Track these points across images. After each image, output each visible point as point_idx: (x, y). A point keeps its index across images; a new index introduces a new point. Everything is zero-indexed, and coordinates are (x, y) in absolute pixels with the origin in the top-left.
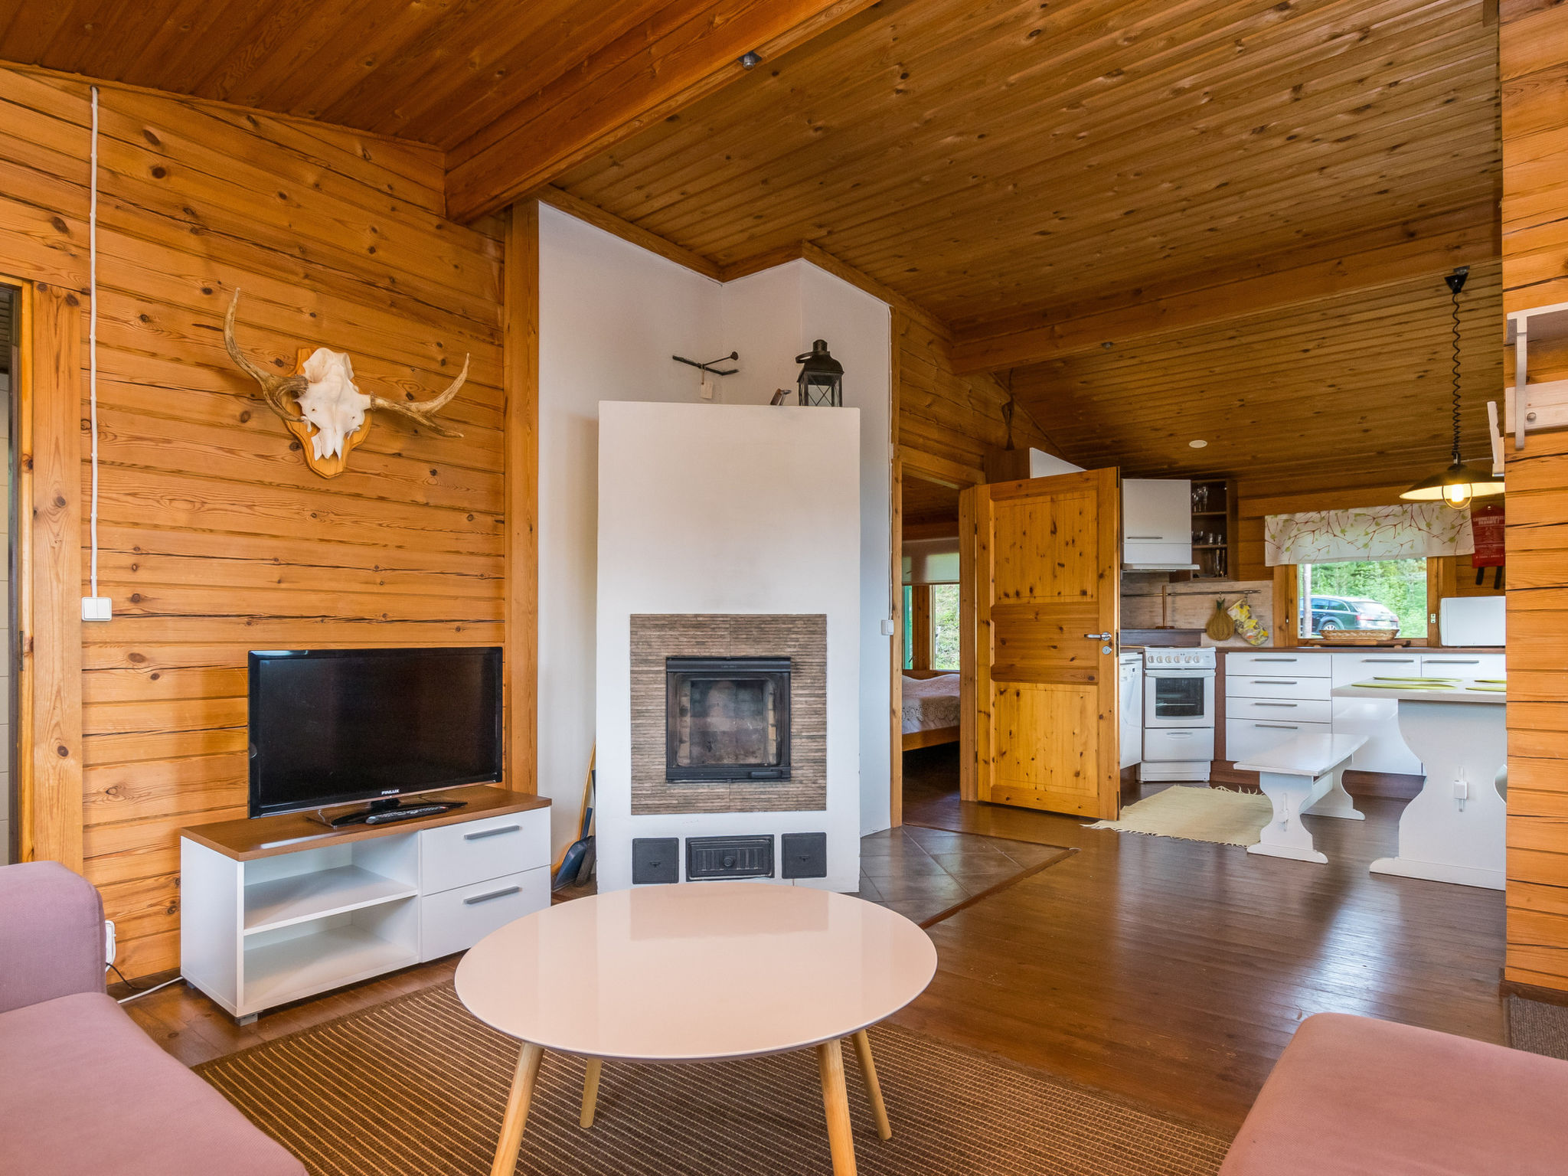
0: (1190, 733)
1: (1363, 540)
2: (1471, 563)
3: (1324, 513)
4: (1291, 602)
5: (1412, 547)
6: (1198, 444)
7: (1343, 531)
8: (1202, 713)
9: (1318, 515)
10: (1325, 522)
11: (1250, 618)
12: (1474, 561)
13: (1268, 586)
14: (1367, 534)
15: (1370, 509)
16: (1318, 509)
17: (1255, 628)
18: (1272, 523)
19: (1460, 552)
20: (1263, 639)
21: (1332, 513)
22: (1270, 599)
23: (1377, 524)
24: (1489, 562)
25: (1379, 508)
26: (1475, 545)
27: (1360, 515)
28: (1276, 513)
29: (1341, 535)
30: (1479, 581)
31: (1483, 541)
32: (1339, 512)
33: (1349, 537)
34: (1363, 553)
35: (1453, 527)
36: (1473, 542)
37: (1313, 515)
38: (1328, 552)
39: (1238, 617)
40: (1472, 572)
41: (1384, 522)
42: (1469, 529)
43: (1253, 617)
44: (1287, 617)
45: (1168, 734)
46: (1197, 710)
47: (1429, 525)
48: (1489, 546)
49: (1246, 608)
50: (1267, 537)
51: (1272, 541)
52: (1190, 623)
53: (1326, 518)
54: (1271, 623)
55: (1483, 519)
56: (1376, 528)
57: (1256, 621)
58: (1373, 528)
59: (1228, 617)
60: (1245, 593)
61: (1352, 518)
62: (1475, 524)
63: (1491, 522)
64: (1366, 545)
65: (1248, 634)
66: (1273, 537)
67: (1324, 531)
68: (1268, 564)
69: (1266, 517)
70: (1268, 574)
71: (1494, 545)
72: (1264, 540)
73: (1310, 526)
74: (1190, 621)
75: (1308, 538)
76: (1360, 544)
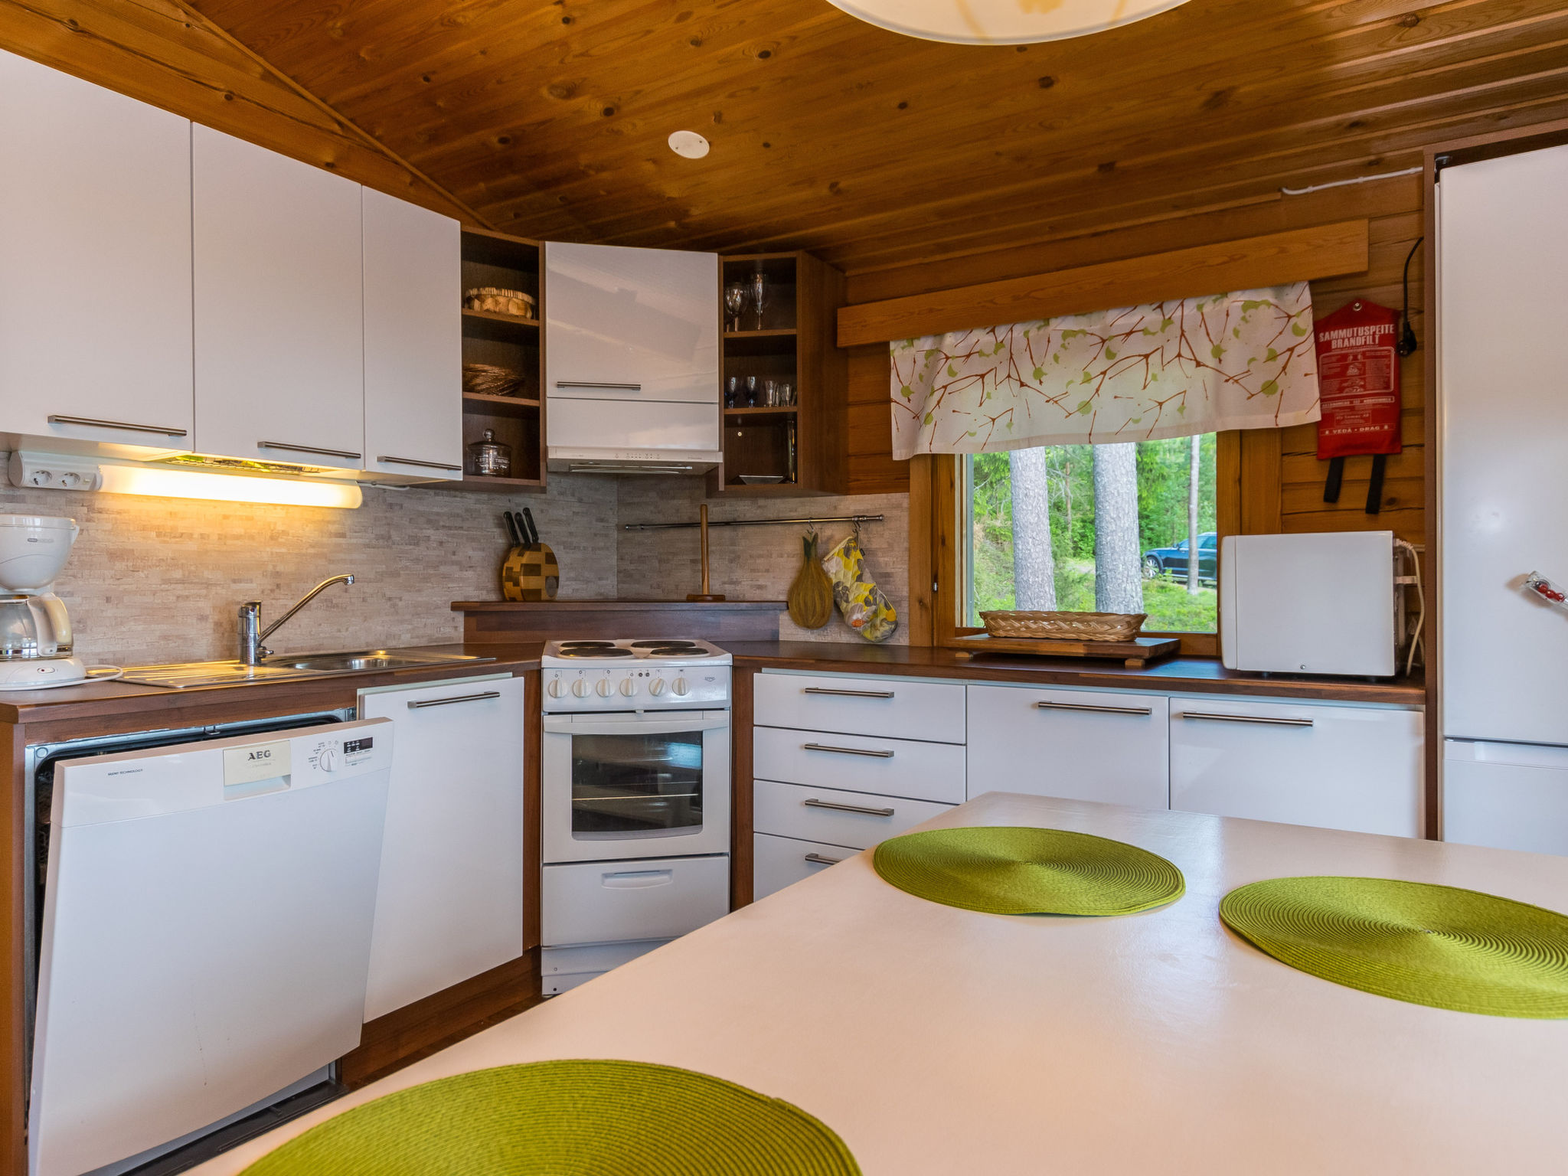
0: (668, 872)
1: (1081, 393)
2: (1313, 448)
3: (1002, 332)
4: (943, 542)
5: (1182, 408)
6: (688, 145)
7: (1038, 374)
8: (697, 822)
9: (990, 338)
10: (1004, 353)
11: (859, 578)
12: (1321, 441)
13: (898, 506)
14: (1088, 379)
15: (1095, 316)
16: (989, 320)
17: (867, 602)
18: (905, 358)
19: (1287, 420)
20: (887, 627)
21: (1019, 330)
22: (905, 535)
23: (1110, 355)
24: (1356, 445)
25: (1112, 315)
26: (1322, 400)
27: (1074, 333)
28: (911, 337)
29: (1035, 384)
30: (1332, 494)
31: (1341, 390)
32: (1033, 328)
33: (1052, 386)
34: (1079, 424)
35: (1273, 356)
36: (1316, 393)
37: (981, 338)
38: (1010, 424)
39: (841, 577)
40: (1311, 470)
41: (1125, 349)
42: (1307, 361)
43: (867, 575)
44: (935, 579)
45: (606, 876)
46: (688, 814)
47: (1218, 353)
48: (1357, 402)
49: (856, 555)
50: (895, 392)
51: (904, 401)
52: (760, 587)
53: (1007, 343)
54: (905, 592)
55: (1343, 333)
56: (1107, 363)
57: (871, 585)
58: (1102, 364)
59: (823, 574)
60: (858, 521)
61: (1056, 339)
62: (1322, 348)
63: (1360, 341)
64: (1085, 407)
65: (855, 617)
66: (906, 392)
67: (1002, 374)
68: (898, 454)
69: (893, 345)
70: (896, 477)
71: (1368, 401)
72: (888, 401)
73: (977, 365)
74: (761, 582)
75: (974, 392)
76: (1072, 403)
